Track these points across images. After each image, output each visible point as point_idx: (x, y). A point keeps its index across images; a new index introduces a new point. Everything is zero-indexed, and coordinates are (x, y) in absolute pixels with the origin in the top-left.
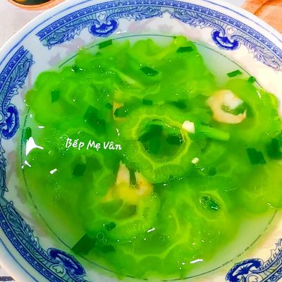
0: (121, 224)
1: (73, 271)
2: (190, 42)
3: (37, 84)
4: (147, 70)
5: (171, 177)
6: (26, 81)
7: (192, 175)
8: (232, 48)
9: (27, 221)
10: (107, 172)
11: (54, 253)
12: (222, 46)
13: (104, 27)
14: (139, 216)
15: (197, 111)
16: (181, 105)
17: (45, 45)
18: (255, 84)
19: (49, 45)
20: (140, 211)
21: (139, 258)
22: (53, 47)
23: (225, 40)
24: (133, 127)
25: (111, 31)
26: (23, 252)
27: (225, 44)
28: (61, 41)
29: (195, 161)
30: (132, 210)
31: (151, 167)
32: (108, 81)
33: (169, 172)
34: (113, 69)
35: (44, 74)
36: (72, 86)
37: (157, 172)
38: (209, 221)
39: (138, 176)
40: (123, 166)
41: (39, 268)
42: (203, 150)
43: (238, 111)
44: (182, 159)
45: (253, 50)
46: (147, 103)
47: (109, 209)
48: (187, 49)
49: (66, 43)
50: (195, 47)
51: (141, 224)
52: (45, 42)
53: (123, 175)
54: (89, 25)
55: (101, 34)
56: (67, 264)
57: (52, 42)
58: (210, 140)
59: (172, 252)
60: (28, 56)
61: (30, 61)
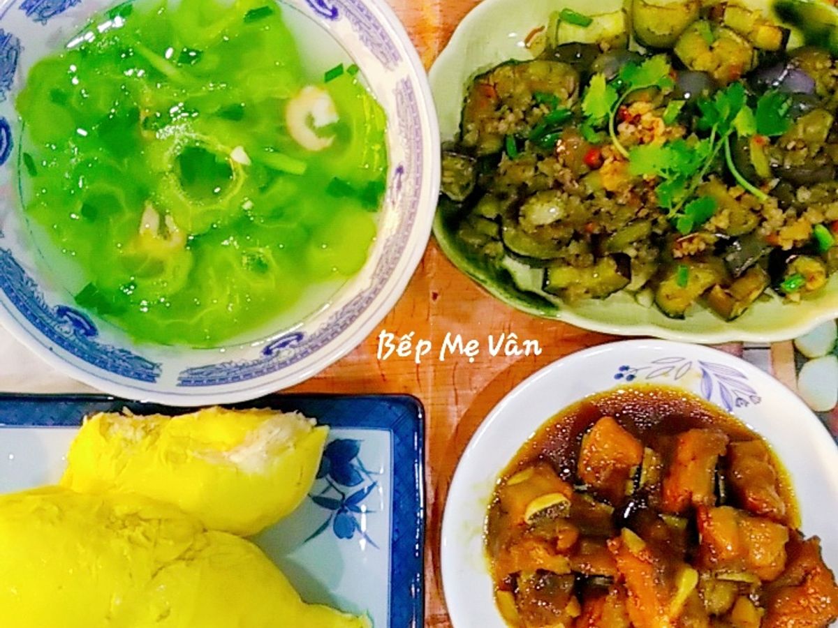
0: (144, 283)
1: (82, 331)
3: (32, 79)
6: (15, 79)
7: (242, 225)
8: (331, 17)
9: (29, 274)
10: (128, 215)
11: (62, 311)
12: (319, 12)
14: (167, 275)
15: (264, 127)
17: (36, 20)
19: (42, 18)
20: (169, 270)
22: (50, 21)
23: (322, 2)
26: (24, 310)
27: (320, 9)
28: (62, 9)
29: (248, 205)
30: (157, 268)
31: (186, 213)
33: (210, 219)
35: (40, 64)
37: (195, 219)
38: (252, 284)
39: (169, 220)
41: (41, 326)
42: (263, 190)
43: (321, 132)
44: (231, 202)
45: (357, 27)
47: (129, 264)
49: (70, 10)
51: (172, 282)
52: (35, 15)
53: (150, 221)
56: (77, 323)
57: (46, 14)
58: (274, 174)
59: (201, 319)
60: (12, 42)
61: (17, 49)
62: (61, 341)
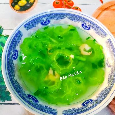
0: (50, 87)
1: (35, 101)
2: (74, 27)
3: (24, 42)
4: (59, 37)
5: (66, 73)
6: (20, 41)
8: (88, 29)
11: (29, 96)
13: (45, 22)
14: (56, 85)
15: (75, 51)
16: (70, 49)
17: (26, 29)
18: (96, 42)
19: (28, 29)
20: (56, 83)
21: (55, 98)
22: (29, 30)
23: (86, 27)
24: (54, 57)
25: (48, 24)
27: (86, 28)
28: (32, 28)
29: (74, 68)
31: (60, 70)
32: (47, 41)
34: (49, 37)
35: (26, 38)
36: (35, 43)
37: (62, 71)
38: (77, 87)
40: (51, 69)
41: (25, 100)
42: (77, 64)
43: (89, 51)
44: (70, 67)
45: (95, 30)
46: (59, 48)
48: (73, 30)
49: (33, 28)
50: (76, 29)
51: (56, 87)
52: (26, 28)
53: (51, 72)
54: (41, 22)
55: (44, 25)
56: (33, 99)
57: (29, 28)
58: (79, 61)
60: (21, 33)
61: (22, 35)
62: (30, 104)
